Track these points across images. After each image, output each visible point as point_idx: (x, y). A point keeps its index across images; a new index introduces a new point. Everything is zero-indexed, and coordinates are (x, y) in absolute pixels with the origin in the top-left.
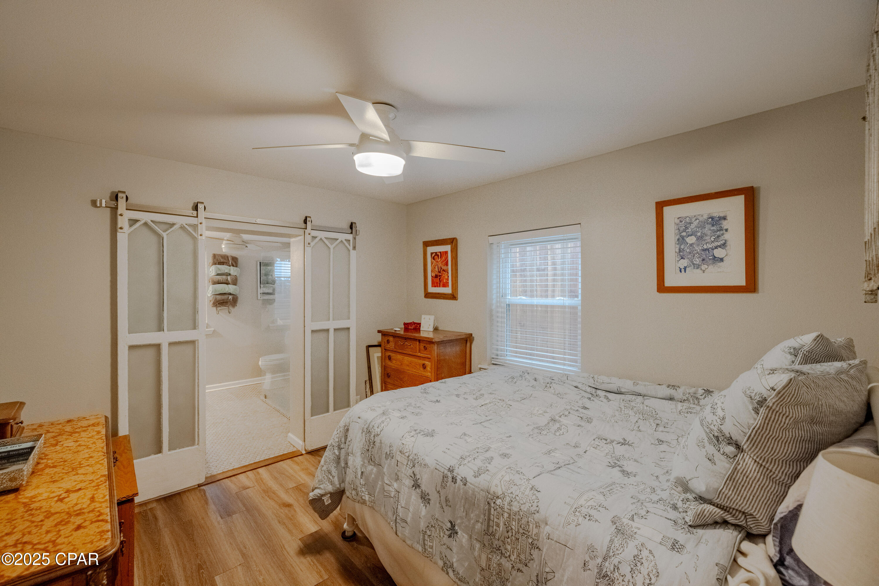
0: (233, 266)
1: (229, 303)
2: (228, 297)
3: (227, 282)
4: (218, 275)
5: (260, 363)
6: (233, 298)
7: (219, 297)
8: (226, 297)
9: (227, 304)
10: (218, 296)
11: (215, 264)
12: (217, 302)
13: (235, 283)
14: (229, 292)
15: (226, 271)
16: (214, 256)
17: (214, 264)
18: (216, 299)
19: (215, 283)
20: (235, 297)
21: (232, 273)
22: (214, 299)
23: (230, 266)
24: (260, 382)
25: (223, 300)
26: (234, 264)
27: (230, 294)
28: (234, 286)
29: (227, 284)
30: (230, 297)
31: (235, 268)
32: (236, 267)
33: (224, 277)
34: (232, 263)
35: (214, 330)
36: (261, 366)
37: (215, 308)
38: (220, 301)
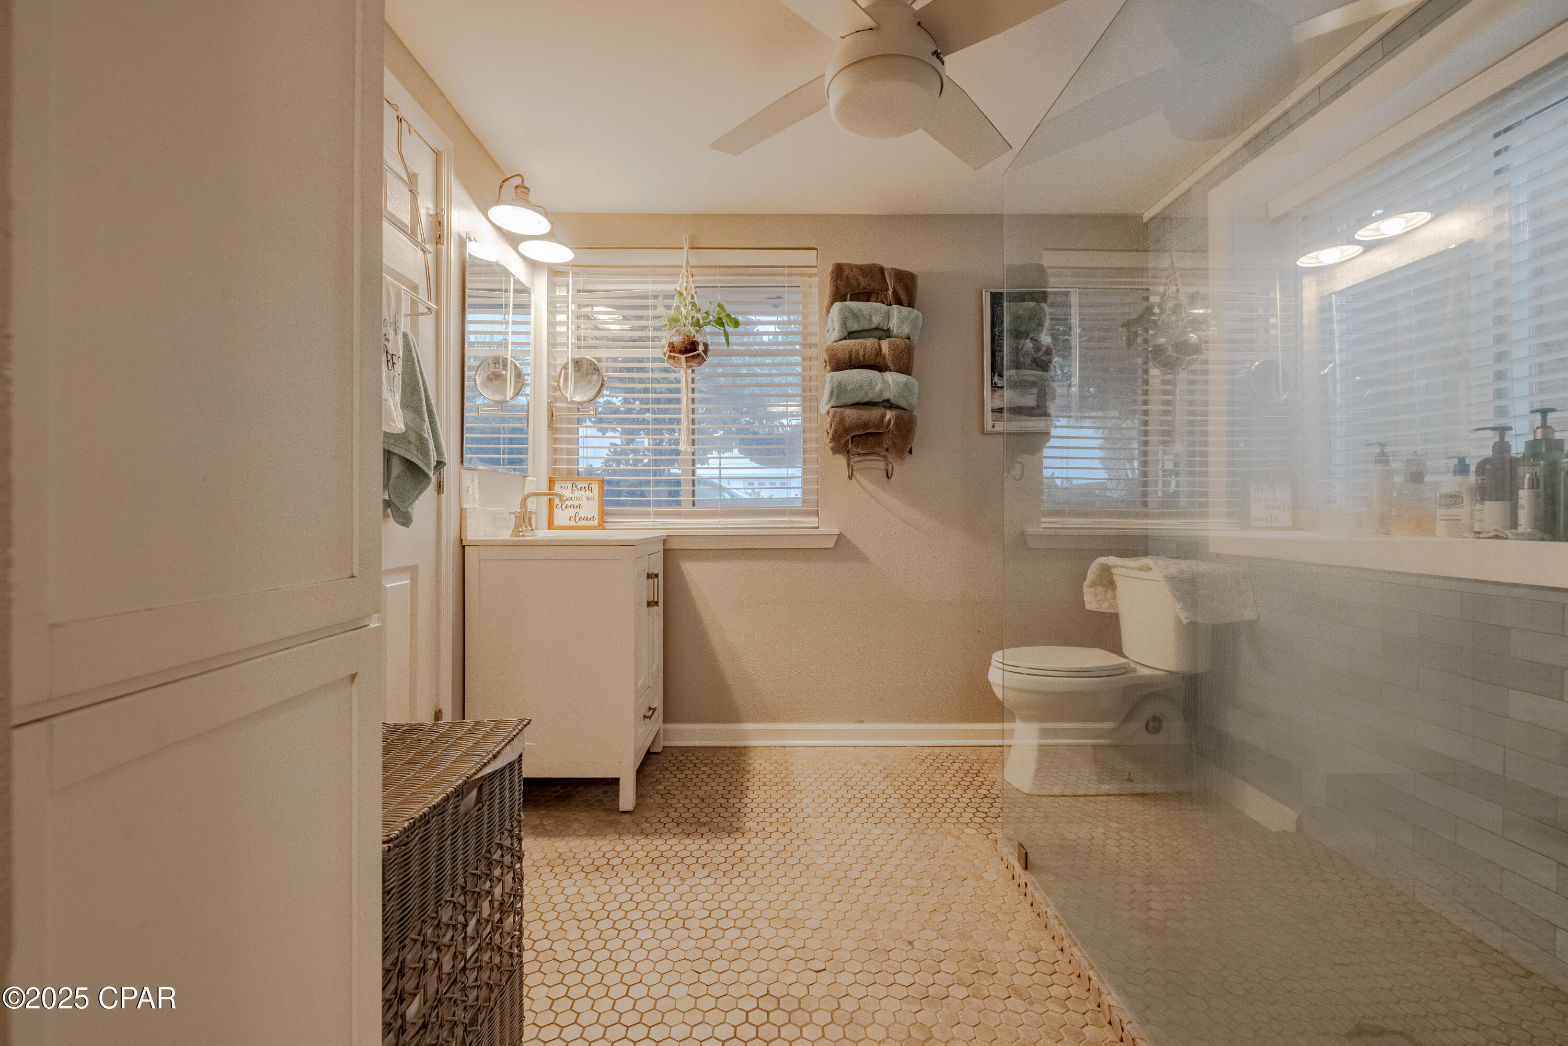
0: (899, 302)
1: (887, 441)
2: (884, 416)
3: (880, 360)
4: (851, 335)
5: (995, 676)
6: (897, 418)
7: (852, 415)
8: (874, 414)
9: (879, 444)
10: (848, 412)
11: (843, 299)
12: (847, 431)
13: (905, 368)
14: (886, 396)
15: (876, 321)
16: (839, 270)
17: (839, 296)
18: (842, 420)
19: (841, 363)
20: (905, 414)
21: (894, 325)
22: (837, 420)
23: (891, 305)
24: (999, 742)
25: (866, 425)
26: (903, 297)
27: (888, 404)
28: (902, 378)
29: (881, 368)
30: (889, 415)
31: (905, 310)
32: (911, 305)
33: (870, 342)
34: (895, 292)
35: (840, 536)
36: (998, 692)
37: (841, 460)
38: (856, 427)
